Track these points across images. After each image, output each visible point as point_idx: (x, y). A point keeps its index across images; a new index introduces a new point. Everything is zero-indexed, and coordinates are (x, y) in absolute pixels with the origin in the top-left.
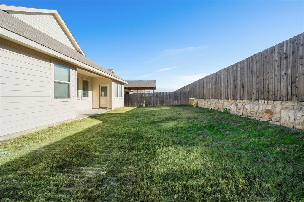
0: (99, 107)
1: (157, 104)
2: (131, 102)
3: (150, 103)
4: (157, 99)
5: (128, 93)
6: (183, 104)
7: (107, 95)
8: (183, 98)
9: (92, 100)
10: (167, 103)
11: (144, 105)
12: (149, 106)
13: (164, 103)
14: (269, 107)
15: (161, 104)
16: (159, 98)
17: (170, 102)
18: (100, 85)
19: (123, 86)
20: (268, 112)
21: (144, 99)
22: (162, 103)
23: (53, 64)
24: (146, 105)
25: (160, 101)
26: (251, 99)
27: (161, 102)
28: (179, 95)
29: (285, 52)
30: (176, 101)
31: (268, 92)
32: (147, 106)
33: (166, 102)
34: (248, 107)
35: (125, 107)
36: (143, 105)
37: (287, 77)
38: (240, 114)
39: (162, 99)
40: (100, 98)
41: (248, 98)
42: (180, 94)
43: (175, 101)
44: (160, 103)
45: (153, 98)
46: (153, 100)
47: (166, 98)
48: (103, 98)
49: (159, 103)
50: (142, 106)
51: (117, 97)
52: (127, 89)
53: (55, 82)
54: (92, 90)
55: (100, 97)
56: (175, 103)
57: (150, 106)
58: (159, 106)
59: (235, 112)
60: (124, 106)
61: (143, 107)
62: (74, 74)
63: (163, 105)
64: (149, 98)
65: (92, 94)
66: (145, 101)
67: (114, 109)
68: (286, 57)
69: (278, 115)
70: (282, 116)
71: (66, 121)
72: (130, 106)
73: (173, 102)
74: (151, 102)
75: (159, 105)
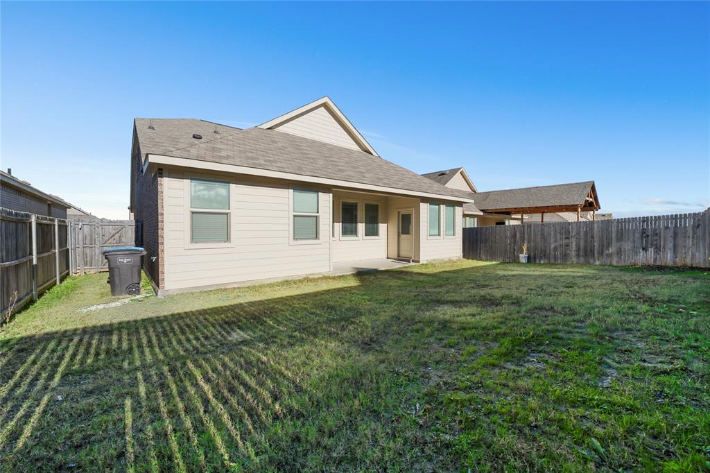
0: (396, 256)
1: (565, 257)
2: (486, 247)
3: (544, 254)
4: (567, 241)
5: (504, 223)
6: (688, 262)
7: (411, 232)
9: (386, 241)
10: (610, 255)
11: (523, 257)
12: (537, 261)
13: (593, 256)
15: (582, 259)
16: (574, 240)
17: (619, 252)
18: (399, 212)
19: (459, 210)
21: (523, 241)
22: (586, 255)
23: (292, 190)
24: (529, 258)
25: (578, 250)
27: (581, 253)
30: (651, 250)
32: (530, 260)
33: (601, 253)
35: (465, 259)
36: (518, 257)
39: (586, 241)
40: (399, 238)
43: (645, 249)
44: (578, 256)
45: (552, 240)
46: (552, 246)
47: (601, 240)
48: (403, 237)
49: (573, 253)
50: (516, 261)
51: (439, 235)
52: (492, 213)
53: (294, 216)
54: (386, 221)
55: (399, 235)
56: (646, 257)
57: (542, 262)
58: (572, 265)
60: (464, 257)
61: (519, 262)
62: (326, 200)
63: (591, 261)
64: (539, 239)
65: (386, 229)
66: (525, 248)
67: (425, 262)
71: (310, 274)
72: (484, 257)
73: (637, 253)
74: (545, 251)
75: (575, 260)
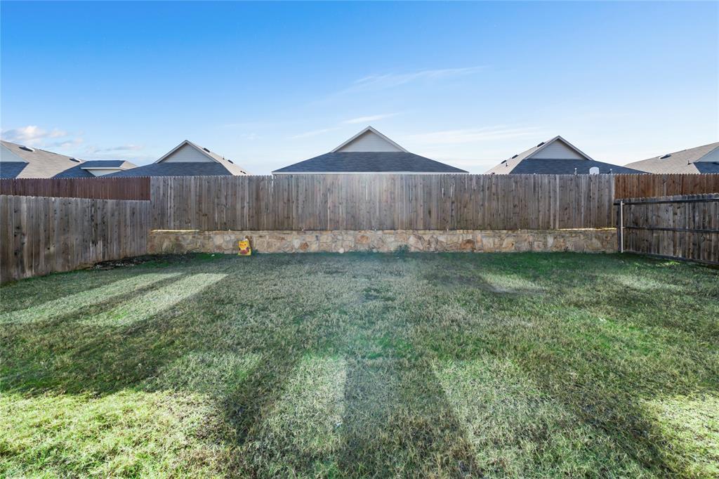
8: (129, 230)
14: (470, 237)
20: (469, 241)
26: (444, 229)
28: (113, 215)
29: (482, 184)
30: (100, 244)
31: (466, 220)
34: (442, 238)
37: (484, 209)
38: (432, 250)
41: (439, 228)
42: (116, 213)
43: (95, 243)
56: (96, 252)
59: (421, 248)
68: (483, 190)
69: (480, 244)
70: (484, 243)
73: (86, 248)
